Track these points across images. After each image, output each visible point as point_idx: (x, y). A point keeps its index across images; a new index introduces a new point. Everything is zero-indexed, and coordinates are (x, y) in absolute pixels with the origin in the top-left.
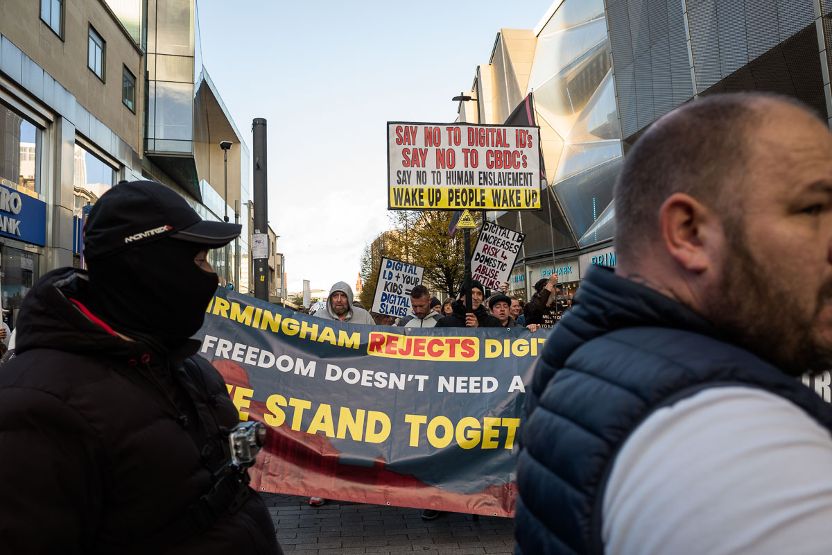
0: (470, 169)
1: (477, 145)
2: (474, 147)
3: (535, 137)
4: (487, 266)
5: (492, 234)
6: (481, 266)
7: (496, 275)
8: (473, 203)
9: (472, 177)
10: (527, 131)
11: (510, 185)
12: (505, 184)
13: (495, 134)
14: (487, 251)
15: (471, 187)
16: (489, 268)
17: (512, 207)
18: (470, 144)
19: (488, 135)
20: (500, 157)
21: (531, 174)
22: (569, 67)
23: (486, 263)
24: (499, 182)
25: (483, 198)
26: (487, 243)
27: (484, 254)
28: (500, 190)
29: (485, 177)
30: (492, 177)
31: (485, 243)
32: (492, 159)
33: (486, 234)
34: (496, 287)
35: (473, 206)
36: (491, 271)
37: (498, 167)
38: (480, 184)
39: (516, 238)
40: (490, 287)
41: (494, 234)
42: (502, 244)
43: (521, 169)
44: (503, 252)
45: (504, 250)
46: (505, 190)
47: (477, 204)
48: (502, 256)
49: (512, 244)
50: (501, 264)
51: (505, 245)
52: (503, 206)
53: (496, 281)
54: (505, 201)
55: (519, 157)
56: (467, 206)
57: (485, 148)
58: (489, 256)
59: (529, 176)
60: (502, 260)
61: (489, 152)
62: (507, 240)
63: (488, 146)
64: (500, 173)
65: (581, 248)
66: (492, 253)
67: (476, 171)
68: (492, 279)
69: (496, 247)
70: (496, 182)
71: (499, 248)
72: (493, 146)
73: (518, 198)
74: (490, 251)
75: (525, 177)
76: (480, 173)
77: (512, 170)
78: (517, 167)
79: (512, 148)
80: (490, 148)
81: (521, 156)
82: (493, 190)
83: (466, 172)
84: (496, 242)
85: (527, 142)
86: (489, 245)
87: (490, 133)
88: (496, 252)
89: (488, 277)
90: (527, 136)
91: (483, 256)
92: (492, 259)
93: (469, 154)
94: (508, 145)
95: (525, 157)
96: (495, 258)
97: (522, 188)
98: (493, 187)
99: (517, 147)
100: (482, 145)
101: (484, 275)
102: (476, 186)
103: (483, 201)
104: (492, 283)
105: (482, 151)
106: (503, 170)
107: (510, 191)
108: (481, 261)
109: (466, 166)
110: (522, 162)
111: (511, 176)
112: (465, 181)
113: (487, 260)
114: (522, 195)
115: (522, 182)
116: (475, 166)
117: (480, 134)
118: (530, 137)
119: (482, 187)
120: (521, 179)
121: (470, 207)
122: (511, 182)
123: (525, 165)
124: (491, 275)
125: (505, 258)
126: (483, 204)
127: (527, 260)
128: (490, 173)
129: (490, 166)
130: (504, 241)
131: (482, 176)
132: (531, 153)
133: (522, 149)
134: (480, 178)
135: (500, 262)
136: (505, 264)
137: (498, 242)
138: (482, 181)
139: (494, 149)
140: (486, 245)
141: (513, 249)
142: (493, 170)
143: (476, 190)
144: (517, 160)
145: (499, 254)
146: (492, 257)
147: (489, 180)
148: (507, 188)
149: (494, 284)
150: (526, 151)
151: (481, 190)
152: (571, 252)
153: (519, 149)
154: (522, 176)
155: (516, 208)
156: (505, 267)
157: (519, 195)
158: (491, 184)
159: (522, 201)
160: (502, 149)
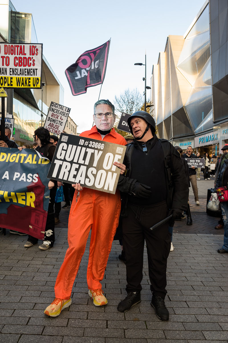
0: (5, 66)
1: (9, 54)
2: (8, 55)
3: (40, 49)
4: (54, 124)
5: (55, 108)
6: (51, 123)
7: (58, 128)
8: (6, 85)
9: (6, 71)
10: (36, 46)
11: (25, 75)
12: (23, 75)
13: (19, 48)
14: (53, 116)
15: (5, 76)
16: (55, 124)
17: (26, 87)
18: (5, 53)
19: (15, 49)
20: (22, 60)
21: (36, 69)
22: (195, 52)
23: (53, 122)
24: (20, 74)
25: (11, 82)
26: (53, 113)
27: (52, 117)
28: (21, 78)
29: (13, 71)
30: (17, 71)
31: (52, 112)
32: (17, 61)
33: (53, 108)
34: (58, 133)
35: (6, 86)
36: (56, 126)
37: (20, 66)
38: (10, 75)
39: (67, 110)
40: (56, 133)
41: (56, 108)
42: (60, 113)
43: (32, 67)
44: (61, 117)
45: (61, 116)
46: (23, 78)
47: (8, 85)
48: (61, 119)
49: (65, 113)
50: (60, 122)
51: (62, 114)
52: (21, 86)
53: (58, 130)
54: (23, 84)
55: (31, 60)
56: (3, 86)
57: (14, 56)
58: (54, 119)
59: (35, 70)
60: (60, 120)
61: (16, 58)
62: (62, 111)
63: (15, 54)
64: (21, 69)
65: (195, 134)
66: (56, 117)
67: (8, 68)
68: (56, 129)
69: (58, 114)
70: (19, 74)
71: (59, 115)
72: (18, 54)
73: (29, 82)
74: (55, 116)
75: (34, 72)
76: (10, 69)
77: (27, 67)
78: (29, 66)
79: (28, 56)
80: (16, 56)
81: (32, 60)
82: (17, 78)
83: (3, 68)
84: (57, 112)
85: (36, 52)
86: (54, 113)
87: (16, 48)
88: (58, 117)
89: (54, 129)
90: (36, 49)
91: (52, 119)
92: (56, 120)
93: (5, 59)
94: (25, 54)
95: (34, 60)
96: (57, 120)
97: (31, 77)
98: (17, 76)
99: (30, 55)
100: (12, 54)
101: (52, 128)
102: (8, 75)
103: (12, 83)
104: (56, 132)
105: (12, 57)
106: (22, 67)
107: (25, 78)
108: (51, 121)
109: (3, 65)
110: (32, 63)
111: (26, 71)
112: (2, 73)
113: (54, 121)
114: (31, 81)
115: (32, 74)
116: (8, 65)
117: (11, 48)
118: (37, 50)
119: (11, 76)
120: (31, 72)
121: (4, 86)
122: (26, 73)
123: (34, 65)
124: (56, 128)
125: (62, 119)
126: (12, 85)
127: (174, 138)
128: (16, 69)
129: (16, 65)
130: (61, 111)
131: (11, 70)
132: (37, 59)
133: (33, 56)
134: (10, 72)
135: (60, 121)
136: (62, 122)
137: (58, 112)
138: (11, 73)
139: (18, 56)
140: (52, 113)
141: (66, 115)
142: (18, 67)
143: (8, 78)
144: (30, 62)
145: (59, 118)
146: (56, 119)
147: (15, 72)
148: (24, 77)
149: (58, 132)
150: (34, 57)
151: (11, 78)
152: (192, 136)
153: (31, 56)
154: (32, 71)
155: (28, 87)
156: (62, 124)
157: (30, 80)
158: (16, 75)
159: (31, 84)
160: (22, 56)
